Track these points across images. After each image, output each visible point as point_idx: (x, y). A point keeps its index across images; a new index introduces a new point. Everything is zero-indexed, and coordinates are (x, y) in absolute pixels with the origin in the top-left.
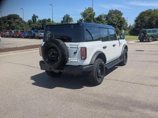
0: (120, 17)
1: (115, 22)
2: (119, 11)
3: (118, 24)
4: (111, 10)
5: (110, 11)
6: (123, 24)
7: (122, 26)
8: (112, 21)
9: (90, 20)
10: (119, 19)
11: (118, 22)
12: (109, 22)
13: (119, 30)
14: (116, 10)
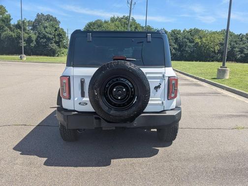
0: (57, 27)
1: (50, 34)
2: (54, 16)
3: (55, 38)
4: (40, 14)
5: (38, 15)
6: (62, 38)
7: (61, 41)
8: (44, 32)
9: (3, 27)
10: (56, 30)
11: (54, 35)
12: (39, 33)
13: (57, 47)
14: (48, 16)
